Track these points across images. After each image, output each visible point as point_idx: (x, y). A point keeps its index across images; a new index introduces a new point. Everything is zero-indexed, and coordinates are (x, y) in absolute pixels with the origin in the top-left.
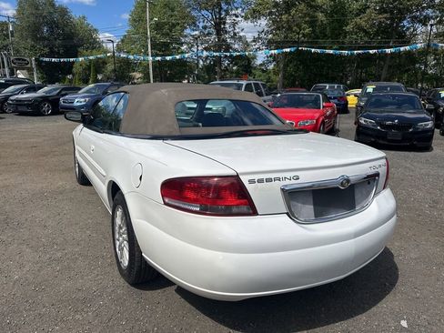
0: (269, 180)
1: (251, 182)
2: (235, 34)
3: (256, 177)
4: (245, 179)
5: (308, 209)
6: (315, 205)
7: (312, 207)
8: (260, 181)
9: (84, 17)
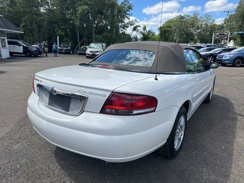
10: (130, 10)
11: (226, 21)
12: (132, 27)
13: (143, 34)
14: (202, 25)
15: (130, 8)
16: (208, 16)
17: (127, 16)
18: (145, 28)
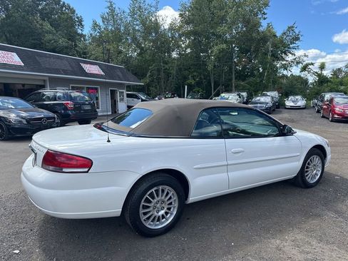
10: (297, 42)
12: (300, 66)
13: (319, 75)
15: (296, 38)
17: (292, 51)
18: (322, 67)
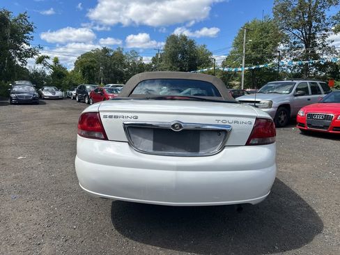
0: (116, 117)
1: (105, 117)
2: (324, 46)
3: (108, 114)
4: (102, 115)
5: (148, 143)
6: (154, 141)
7: (152, 142)
8: (111, 117)
9: (204, 46)
10: (30, 32)
11: (154, 60)
12: (36, 57)
13: (54, 69)
14: (129, 63)
15: (30, 29)
16: (135, 52)
17: (26, 40)
18: (56, 61)
